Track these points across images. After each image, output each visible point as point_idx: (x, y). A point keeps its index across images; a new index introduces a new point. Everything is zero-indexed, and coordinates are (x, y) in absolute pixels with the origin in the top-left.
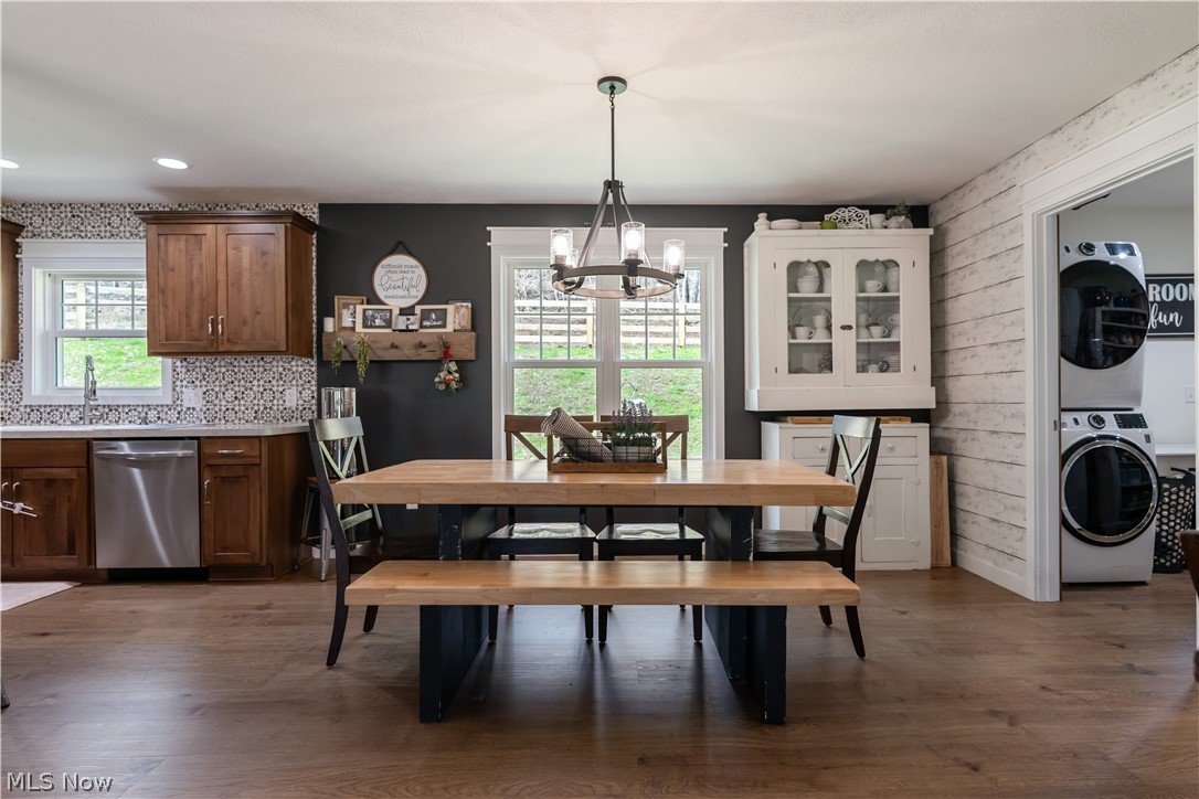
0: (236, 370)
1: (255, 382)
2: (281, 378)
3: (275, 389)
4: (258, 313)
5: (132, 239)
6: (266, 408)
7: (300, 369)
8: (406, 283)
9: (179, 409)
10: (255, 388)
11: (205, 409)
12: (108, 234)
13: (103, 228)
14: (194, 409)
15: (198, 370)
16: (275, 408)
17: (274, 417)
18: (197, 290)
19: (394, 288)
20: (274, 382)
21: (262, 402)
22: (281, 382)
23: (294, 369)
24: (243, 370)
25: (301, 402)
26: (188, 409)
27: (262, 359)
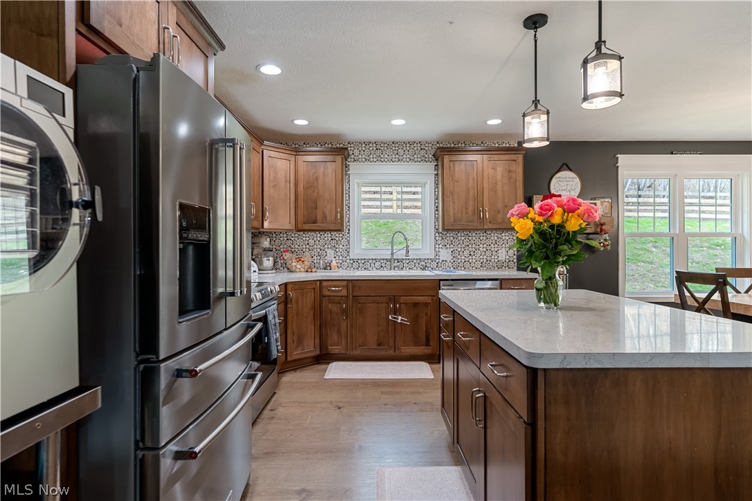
0: (470, 238)
1: (481, 246)
2: (496, 243)
3: (492, 250)
4: (506, 206)
5: (410, 163)
6: (487, 261)
7: (507, 238)
8: (569, 188)
9: (437, 261)
10: (481, 249)
11: (452, 261)
12: (397, 160)
13: (394, 156)
14: (446, 261)
15: (448, 238)
16: (493, 261)
17: (492, 266)
18: (471, 193)
19: (562, 190)
20: (492, 245)
21: (485, 257)
22: (496, 246)
23: (504, 238)
24: (474, 238)
25: (507, 257)
26: (443, 261)
27: (485, 232)
